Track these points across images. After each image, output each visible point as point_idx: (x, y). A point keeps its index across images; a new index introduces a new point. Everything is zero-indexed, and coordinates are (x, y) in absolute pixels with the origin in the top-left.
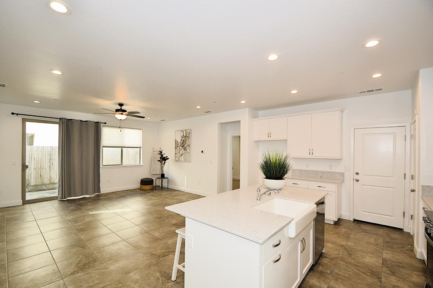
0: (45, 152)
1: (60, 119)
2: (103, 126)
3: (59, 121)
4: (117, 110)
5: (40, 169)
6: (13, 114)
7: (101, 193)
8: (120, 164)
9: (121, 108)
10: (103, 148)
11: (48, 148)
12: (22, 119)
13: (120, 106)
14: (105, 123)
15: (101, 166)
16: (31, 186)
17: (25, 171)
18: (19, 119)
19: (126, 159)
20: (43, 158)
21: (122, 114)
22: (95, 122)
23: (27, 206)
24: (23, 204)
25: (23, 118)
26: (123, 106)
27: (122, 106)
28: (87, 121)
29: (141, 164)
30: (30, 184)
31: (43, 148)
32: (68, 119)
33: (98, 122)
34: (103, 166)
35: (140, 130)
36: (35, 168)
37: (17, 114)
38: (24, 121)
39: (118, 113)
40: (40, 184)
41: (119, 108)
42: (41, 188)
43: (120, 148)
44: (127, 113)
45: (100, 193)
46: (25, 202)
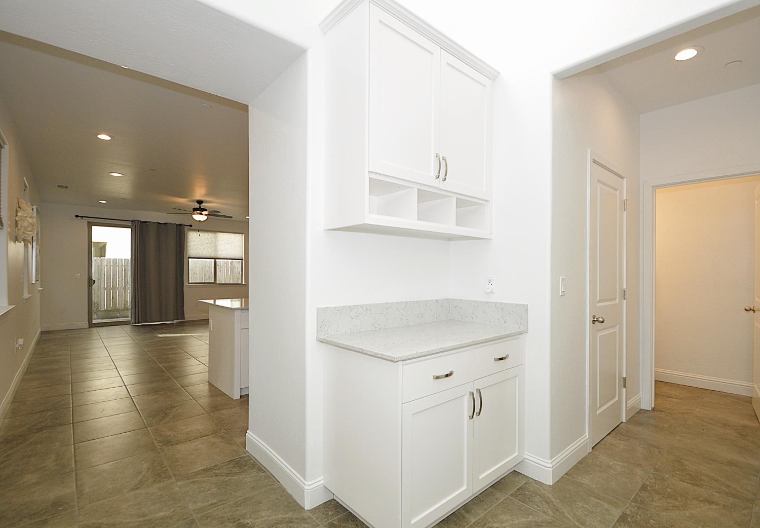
0: (119, 266)
1: (132, 221)
2: (188, 229)
3: (130, 224)
4: (195, 210)
5: (111, 289)
6: (77, 216)
7: (186, 319)
8: (213, 281)
9: (200, 207)
10: (190, 259)
11: (122, 260)
12: (87, 223)
13: (198, 203)
14: (191, 226)
15: (186, 283)
16: (100, 311)
17: (92, 286)
18: (84, 222)
19: (230, 278)
20: (115, 273)
21: (201, 214)
22: (177, 225)
23: (95, 330)
24: (89, 327)
25: (89, 221)
27: (202, 203)
28: (166, 224)
29: (244, 283)
30: (99, 309)
31: (115, 261)
32: (142, 221)
33: (181, 225)
34: (189, 283)
35: (241, 235)
36: (106, 287)
37: (82, 217)
38: (90, 226)
39: (195, 212)
40: (112, 309)
41: (197, 206)
42: (113, 315)
43: (213, 260)
44: (206, 213)
45: (184, 319)
46: (92, 325)
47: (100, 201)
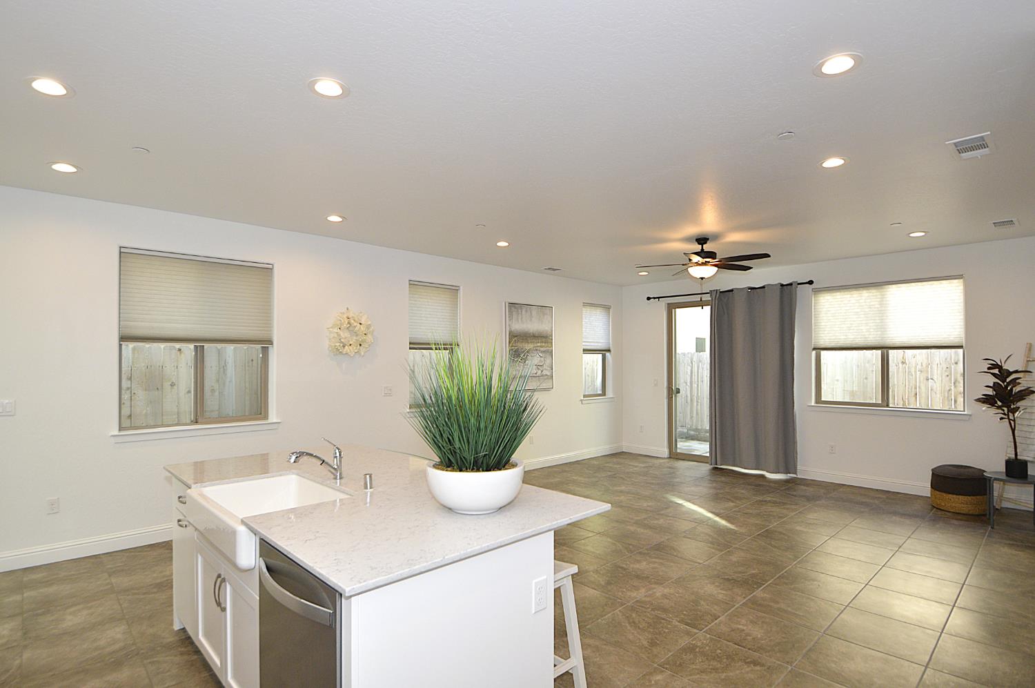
2: (814, 289)
3: (711, 298)
6: (649, 299)
9: (702, 249)
12: (666, 306)
13: (699, 244)
14: (811, 283)
17: (672, 398)
21: (706, 263)
24: (668, 457)
26: (708, 242)
27: (706, 243)
28: (763, 287)
32: (722, 290)
33: (791, 284)
34: (817, 402)
38: (670, 309)
43: (879, 351)
46: (673, 455)
47: (641, 274)
